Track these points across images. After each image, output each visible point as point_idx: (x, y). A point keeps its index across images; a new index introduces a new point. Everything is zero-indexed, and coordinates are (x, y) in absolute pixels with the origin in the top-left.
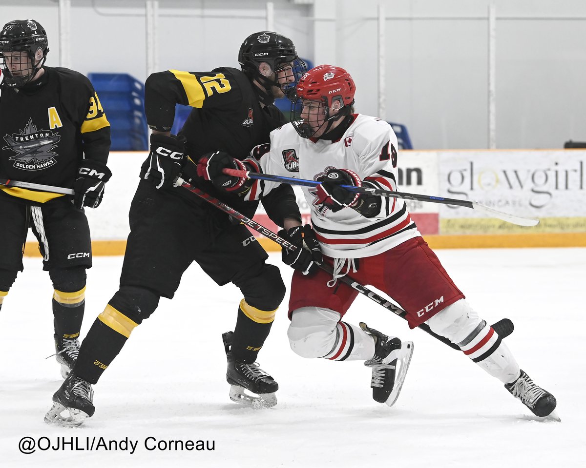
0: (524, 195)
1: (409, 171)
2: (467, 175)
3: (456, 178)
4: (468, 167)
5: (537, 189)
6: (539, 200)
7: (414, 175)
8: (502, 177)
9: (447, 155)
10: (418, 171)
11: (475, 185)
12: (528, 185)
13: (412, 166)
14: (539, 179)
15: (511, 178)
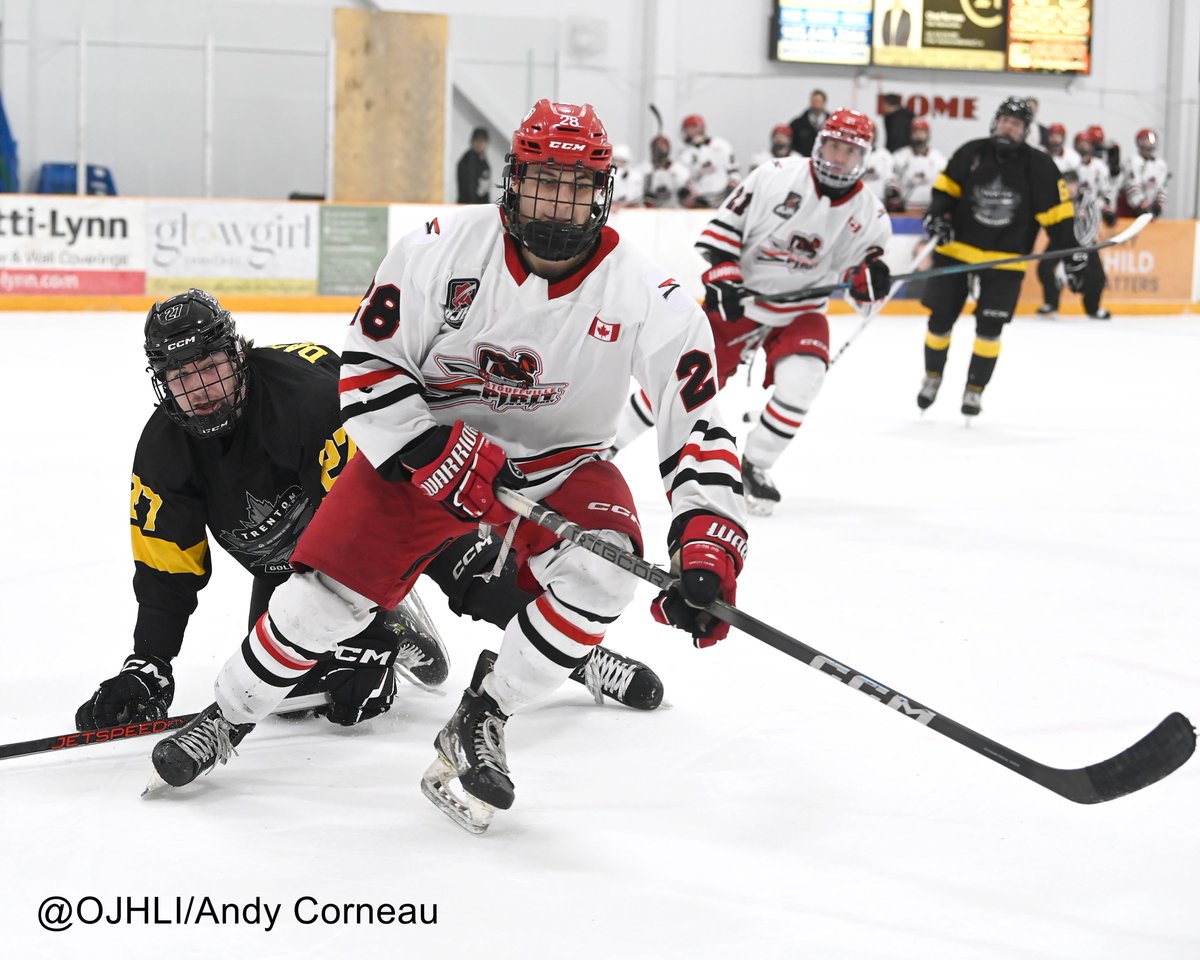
0: (243, 252)
1: (113, 222)
2: (179, 227)
3: (166, 231)
4: (180, 218)
5: (259, 245)
6: (260, 258)
7: (118, 227)
8: (218, 231)
9: (157, 203)
10: (124, 222)
11: (189, 240)
12: (248, 241)
13: (116, 215)
14: (261, 234)
15: (228, 233)
